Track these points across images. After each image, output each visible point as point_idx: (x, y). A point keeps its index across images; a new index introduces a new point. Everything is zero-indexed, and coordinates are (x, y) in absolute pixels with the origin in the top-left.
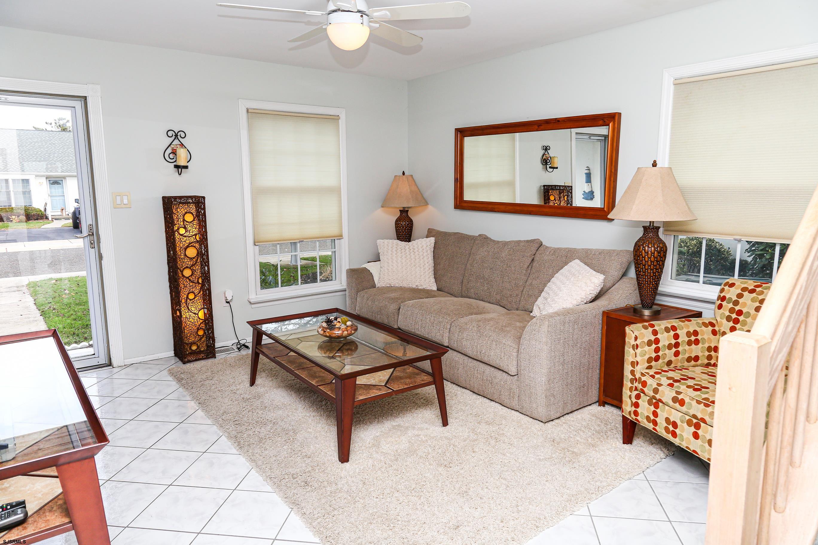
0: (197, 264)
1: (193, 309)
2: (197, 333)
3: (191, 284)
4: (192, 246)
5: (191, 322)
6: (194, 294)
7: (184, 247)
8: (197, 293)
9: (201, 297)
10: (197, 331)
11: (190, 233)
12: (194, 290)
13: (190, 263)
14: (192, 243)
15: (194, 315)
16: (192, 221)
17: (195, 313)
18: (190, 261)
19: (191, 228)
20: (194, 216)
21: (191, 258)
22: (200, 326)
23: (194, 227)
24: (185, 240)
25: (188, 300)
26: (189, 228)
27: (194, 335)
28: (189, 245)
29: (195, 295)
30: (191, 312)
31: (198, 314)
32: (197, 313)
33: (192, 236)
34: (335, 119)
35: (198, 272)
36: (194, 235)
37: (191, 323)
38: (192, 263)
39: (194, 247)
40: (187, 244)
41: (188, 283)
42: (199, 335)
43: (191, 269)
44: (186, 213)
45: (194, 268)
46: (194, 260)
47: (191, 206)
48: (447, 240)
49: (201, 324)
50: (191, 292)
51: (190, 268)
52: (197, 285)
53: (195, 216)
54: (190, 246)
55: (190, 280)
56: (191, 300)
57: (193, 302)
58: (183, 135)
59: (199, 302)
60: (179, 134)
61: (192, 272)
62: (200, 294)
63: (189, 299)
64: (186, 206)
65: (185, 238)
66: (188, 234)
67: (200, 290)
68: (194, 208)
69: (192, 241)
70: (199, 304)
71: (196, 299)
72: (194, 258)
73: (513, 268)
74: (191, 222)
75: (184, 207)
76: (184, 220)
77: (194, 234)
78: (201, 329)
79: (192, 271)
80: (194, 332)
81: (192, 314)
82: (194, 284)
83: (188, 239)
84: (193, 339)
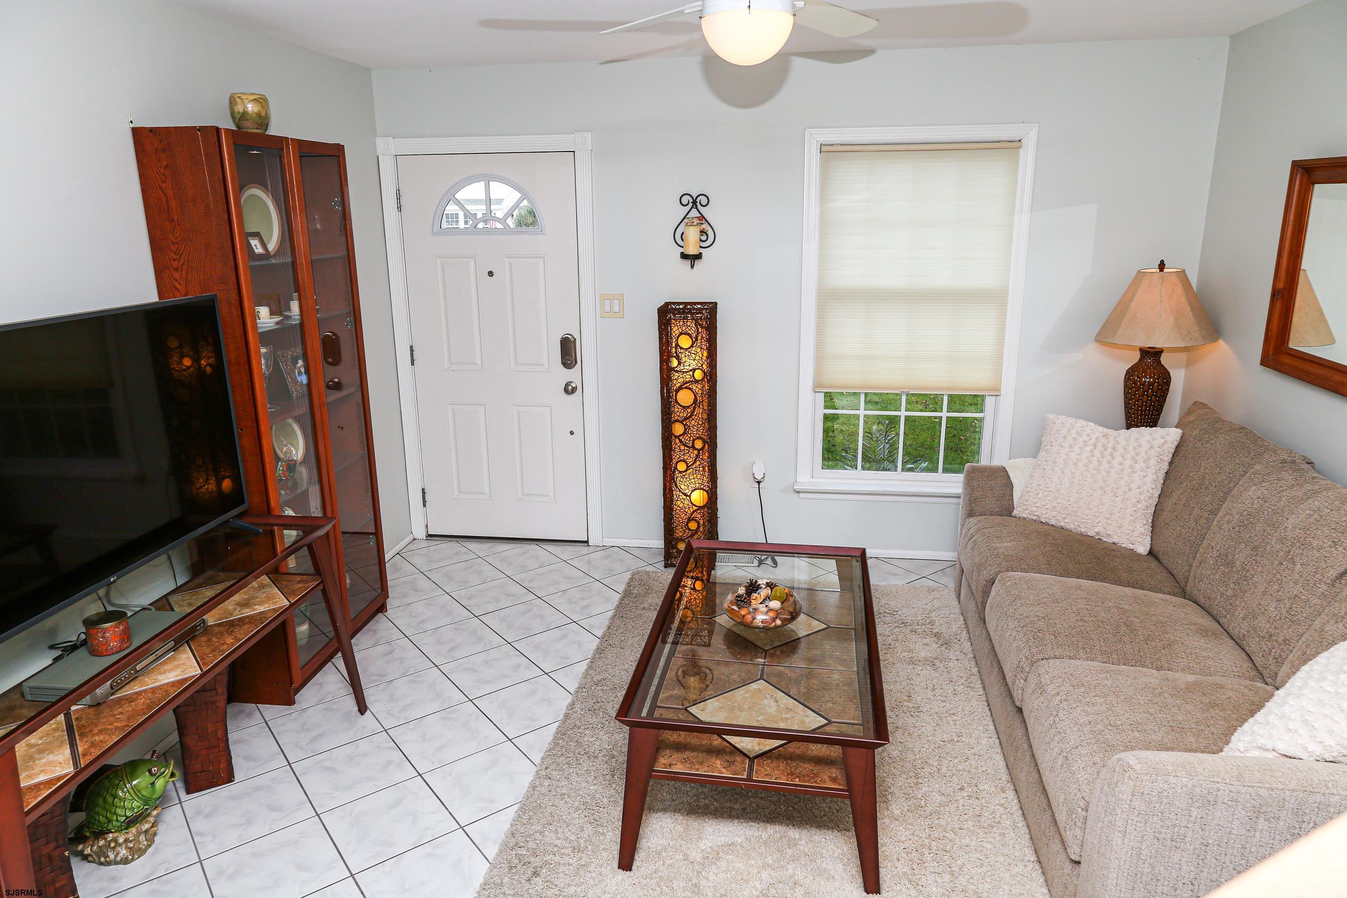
0: (693, 417)
1: (683, 487)
2: (687, 524)
3: (682, 447)
4: (686, 388)
5: (679, 506)
6: (687, 464)
7: (675, 388)
8: (691, 463)
9: (696, 470)
10: (688, 523)
11: (686, 367)
12: (686, 457)
13: (681, 415)
14: (687, 383)
15: (684, 497)
16: (689, 348)
17: (685, 494)
18: (683, 411)
19: (687, 359)
20: (692, 340)
21: (684, 407)
22: (692, 515)
23: (691, 358)
24: (676, 377)
25: (677, 473)
26: (684, 359)
27: (682, 528)
28: (681, 386)
29: (687, 466)
30: (680, 491)
31: (690, 496)
32: (689, 494)
33: (688, 372)
34: (1015, 145)
35: (694, 430)
36: (691, 371)
37: (679, 508)
38: (685, 415)
39: (690, 389)
40: (679, 384)
41: (677, 446)
42: (689, 529)
43: (683, 424)
44: (681, 334)
45: (688, 424)
46: (689, 410)
47: (689, 324)
48: (1208, 442)
49: (694, 512)
50: (681, 461)
51: (681, 422)
52: (691, 451)
53: (694, 340)
54: (685, 388)
55: (681, 441)
56: (680, 472)
57: (684, 476)
58: (704, 200)
59: (692, 477)
60: (698, 200)
61: (685, 429)
62: (694, 466)
63: (678, 470)
64: (681, 323)
65: (677, 374)
66: (682, 368)
67: (696, 459)
68: (694, 326)
69: (688, 380)
70: (693, 480)
71: (688, 472)
72: (688, 407)
73: (1298, 567)
74: (687, 349)
75: (678, 325)
76: (677, 345)
77: (690, 368)
78: (693, 520)
79: (685, 427)
80: (682, 523)
81: (681, 494)
82: (686, 448)
83: (681, 376)
84: (681, 534)
